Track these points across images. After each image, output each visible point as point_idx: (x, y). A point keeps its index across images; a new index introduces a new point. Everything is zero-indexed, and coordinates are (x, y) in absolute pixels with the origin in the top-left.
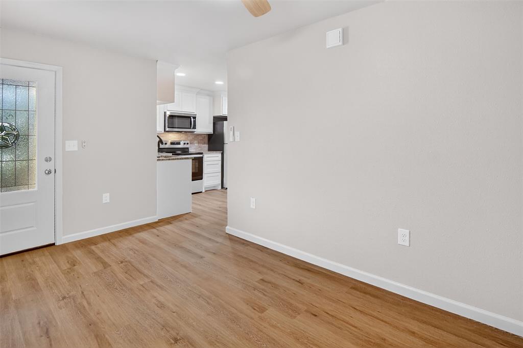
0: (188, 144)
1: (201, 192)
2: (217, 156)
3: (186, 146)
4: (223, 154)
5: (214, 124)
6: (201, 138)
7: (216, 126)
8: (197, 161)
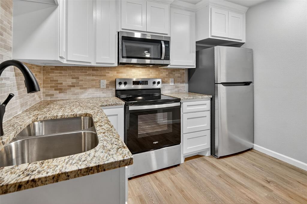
0: (159, 83)
1: (178, 165)
2: (204, 103)
3: (157, 86)
4: (212, 100)
5: (197, 53)
6: (179, 75)
7: (200, 56)
8: (171, 113)
